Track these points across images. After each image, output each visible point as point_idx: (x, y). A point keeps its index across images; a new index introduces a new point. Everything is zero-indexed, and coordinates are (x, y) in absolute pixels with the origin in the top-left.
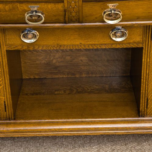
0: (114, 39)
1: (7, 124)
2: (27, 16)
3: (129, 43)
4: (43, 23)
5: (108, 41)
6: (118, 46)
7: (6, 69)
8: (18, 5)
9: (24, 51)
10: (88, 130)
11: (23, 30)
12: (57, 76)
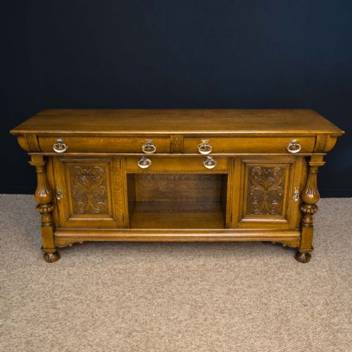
0: (206, 166)
1: (124, 232)
2: (143, 147)
3: (218, 170)
4: (155, 153)
5: (201, 168)
6: (209, 173)
7: (126, 188)
8: (138, 139)
9: (139, 174)
10: (186, 237)
11: (140, 158)
12: (162, 200)
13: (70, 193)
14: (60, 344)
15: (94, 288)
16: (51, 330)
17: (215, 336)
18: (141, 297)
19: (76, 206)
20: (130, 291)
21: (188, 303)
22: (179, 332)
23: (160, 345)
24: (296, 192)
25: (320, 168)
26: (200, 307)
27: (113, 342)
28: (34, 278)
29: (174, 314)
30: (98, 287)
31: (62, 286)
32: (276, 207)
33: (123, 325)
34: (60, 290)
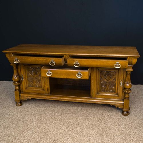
13: (27, 78)
14: (12, 136)
15: (29, 116)
16: (9, 131)
17: (75, 135)
18: (48, 120)
19: (29, 84)
20: (44, 118)
21: (67, 123)
22: (61, 133)
23: (52, 137)
24: (121, 82)
25: (131, 72)
26: (72, 125)
27: (33, 136)
28: (6, 112)
29: (60, 127)
30: (31, 116)
31: (17, 115)
32: (113, 89)
33: (39, 130)
34: (16, 117)
